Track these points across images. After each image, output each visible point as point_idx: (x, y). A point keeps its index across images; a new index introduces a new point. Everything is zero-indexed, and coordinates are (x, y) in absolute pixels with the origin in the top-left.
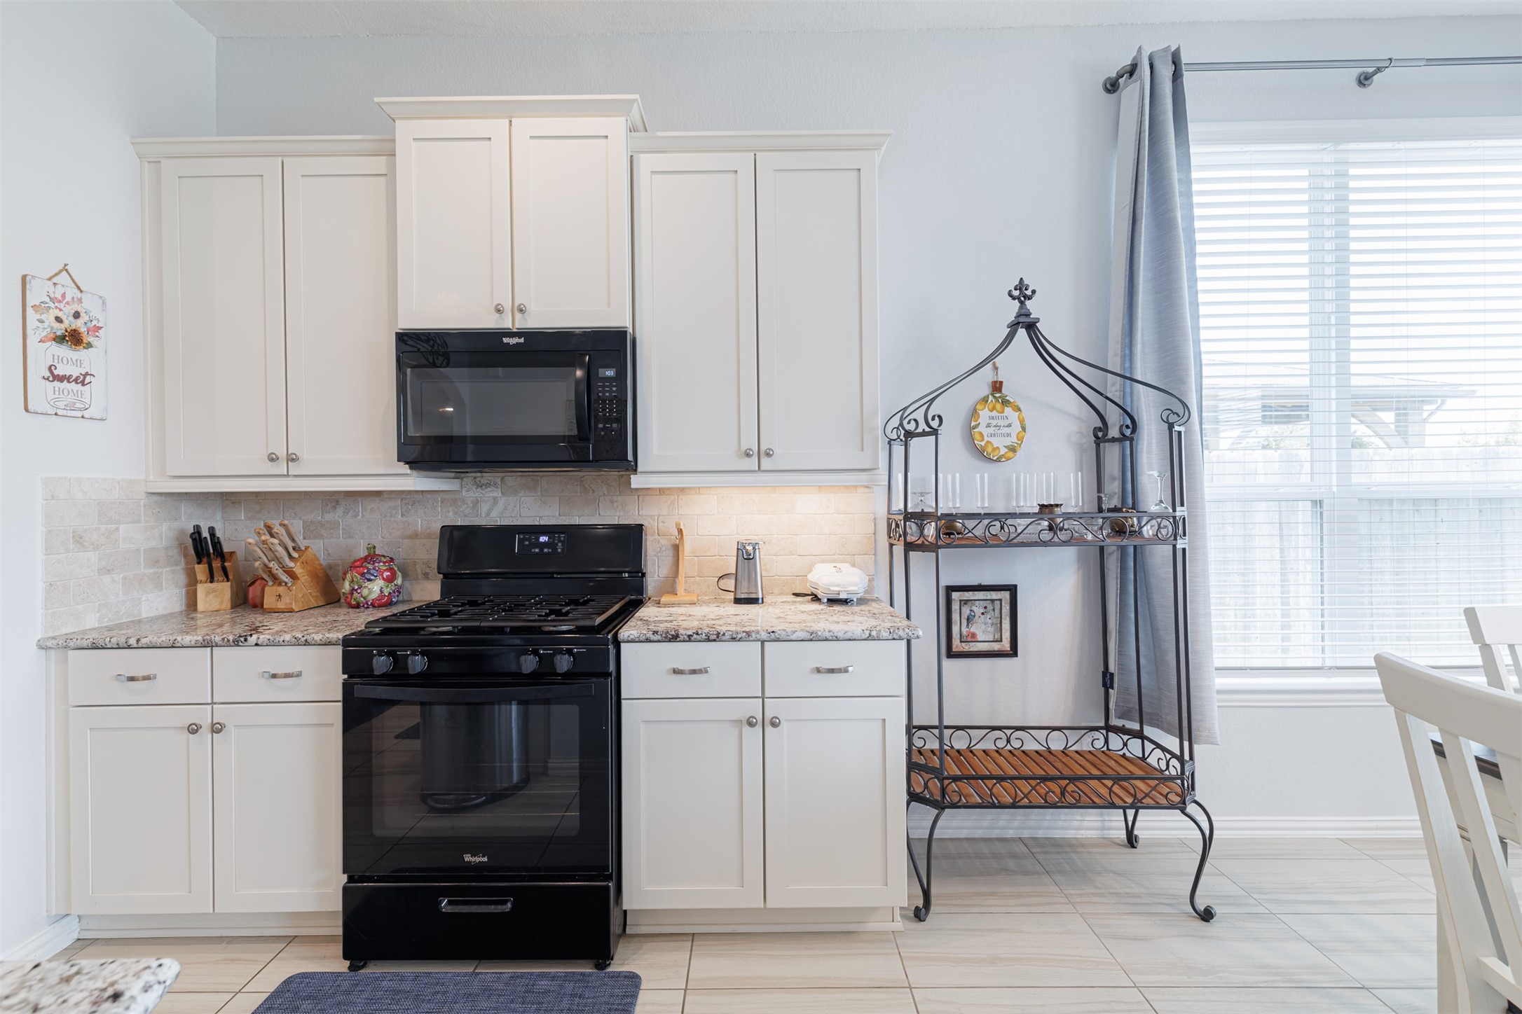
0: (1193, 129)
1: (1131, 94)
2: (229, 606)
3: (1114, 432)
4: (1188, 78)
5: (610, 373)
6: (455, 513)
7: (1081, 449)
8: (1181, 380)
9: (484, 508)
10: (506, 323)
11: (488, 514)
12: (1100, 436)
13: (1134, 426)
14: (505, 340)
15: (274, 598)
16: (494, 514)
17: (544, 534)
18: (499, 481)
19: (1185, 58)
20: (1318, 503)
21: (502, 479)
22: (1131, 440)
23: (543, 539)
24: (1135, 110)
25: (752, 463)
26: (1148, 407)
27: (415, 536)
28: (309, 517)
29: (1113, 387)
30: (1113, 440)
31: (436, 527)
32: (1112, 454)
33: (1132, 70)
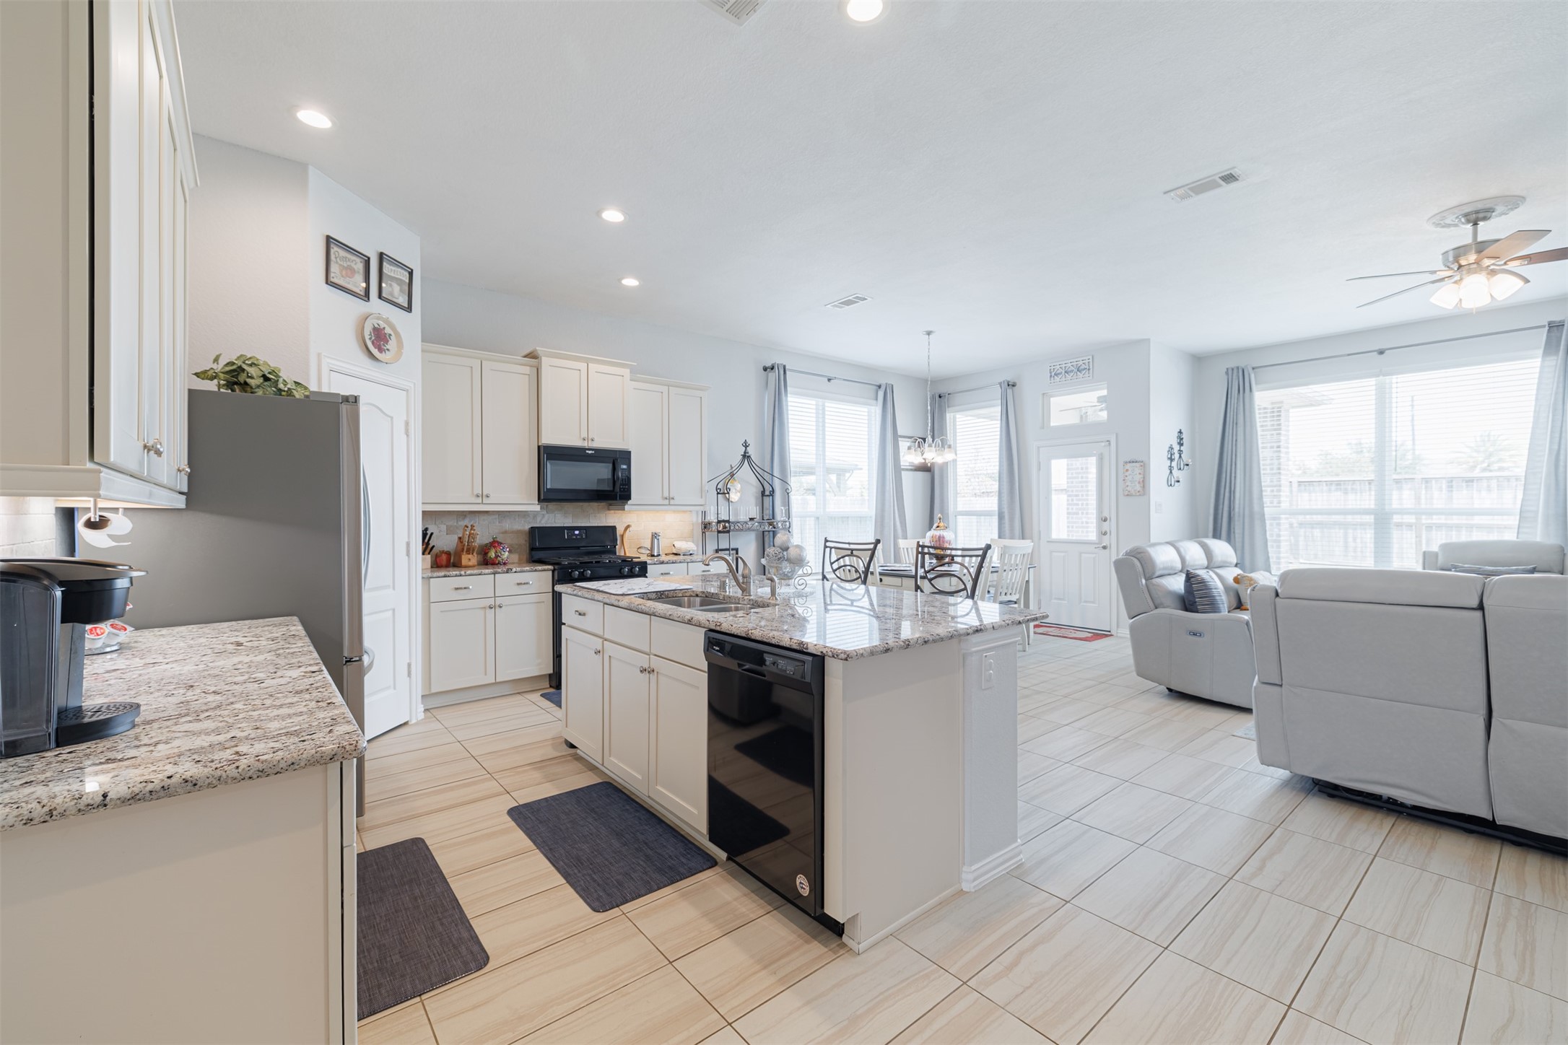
0: (789, 389)
1: (772, 376)
2: (429, 566)
3: (767, 493)
4: (787, 372)
5: (625, 467)
6: (524, 521)
7: (757, 498)
8: (786, 477)
9: (539, 519)
10: (585, 444)
11: (540, 522)
12: (763, 494)
13: (773, 491)
14: (587, 452)
15: (467, 560)
16: (543, 522)
17: (577, 530)
18: (545, 507)
19: (787, 367)
20: (818, 518)
21: (547, 506)
22: (773, 496)
23: (577, 532)
24: (774, 386)
25: (667, 502)
26: (777, 484)
27: (506, 532)
28: (450, 523)
29: (767, 477)
30: (768, 496)
31: (527, 527)
32: (767, 501)
33: (772, 368)
